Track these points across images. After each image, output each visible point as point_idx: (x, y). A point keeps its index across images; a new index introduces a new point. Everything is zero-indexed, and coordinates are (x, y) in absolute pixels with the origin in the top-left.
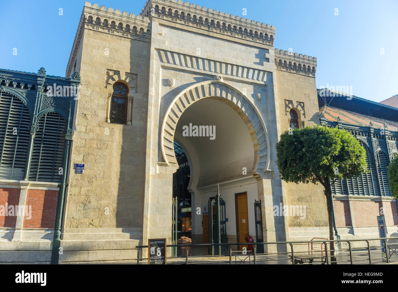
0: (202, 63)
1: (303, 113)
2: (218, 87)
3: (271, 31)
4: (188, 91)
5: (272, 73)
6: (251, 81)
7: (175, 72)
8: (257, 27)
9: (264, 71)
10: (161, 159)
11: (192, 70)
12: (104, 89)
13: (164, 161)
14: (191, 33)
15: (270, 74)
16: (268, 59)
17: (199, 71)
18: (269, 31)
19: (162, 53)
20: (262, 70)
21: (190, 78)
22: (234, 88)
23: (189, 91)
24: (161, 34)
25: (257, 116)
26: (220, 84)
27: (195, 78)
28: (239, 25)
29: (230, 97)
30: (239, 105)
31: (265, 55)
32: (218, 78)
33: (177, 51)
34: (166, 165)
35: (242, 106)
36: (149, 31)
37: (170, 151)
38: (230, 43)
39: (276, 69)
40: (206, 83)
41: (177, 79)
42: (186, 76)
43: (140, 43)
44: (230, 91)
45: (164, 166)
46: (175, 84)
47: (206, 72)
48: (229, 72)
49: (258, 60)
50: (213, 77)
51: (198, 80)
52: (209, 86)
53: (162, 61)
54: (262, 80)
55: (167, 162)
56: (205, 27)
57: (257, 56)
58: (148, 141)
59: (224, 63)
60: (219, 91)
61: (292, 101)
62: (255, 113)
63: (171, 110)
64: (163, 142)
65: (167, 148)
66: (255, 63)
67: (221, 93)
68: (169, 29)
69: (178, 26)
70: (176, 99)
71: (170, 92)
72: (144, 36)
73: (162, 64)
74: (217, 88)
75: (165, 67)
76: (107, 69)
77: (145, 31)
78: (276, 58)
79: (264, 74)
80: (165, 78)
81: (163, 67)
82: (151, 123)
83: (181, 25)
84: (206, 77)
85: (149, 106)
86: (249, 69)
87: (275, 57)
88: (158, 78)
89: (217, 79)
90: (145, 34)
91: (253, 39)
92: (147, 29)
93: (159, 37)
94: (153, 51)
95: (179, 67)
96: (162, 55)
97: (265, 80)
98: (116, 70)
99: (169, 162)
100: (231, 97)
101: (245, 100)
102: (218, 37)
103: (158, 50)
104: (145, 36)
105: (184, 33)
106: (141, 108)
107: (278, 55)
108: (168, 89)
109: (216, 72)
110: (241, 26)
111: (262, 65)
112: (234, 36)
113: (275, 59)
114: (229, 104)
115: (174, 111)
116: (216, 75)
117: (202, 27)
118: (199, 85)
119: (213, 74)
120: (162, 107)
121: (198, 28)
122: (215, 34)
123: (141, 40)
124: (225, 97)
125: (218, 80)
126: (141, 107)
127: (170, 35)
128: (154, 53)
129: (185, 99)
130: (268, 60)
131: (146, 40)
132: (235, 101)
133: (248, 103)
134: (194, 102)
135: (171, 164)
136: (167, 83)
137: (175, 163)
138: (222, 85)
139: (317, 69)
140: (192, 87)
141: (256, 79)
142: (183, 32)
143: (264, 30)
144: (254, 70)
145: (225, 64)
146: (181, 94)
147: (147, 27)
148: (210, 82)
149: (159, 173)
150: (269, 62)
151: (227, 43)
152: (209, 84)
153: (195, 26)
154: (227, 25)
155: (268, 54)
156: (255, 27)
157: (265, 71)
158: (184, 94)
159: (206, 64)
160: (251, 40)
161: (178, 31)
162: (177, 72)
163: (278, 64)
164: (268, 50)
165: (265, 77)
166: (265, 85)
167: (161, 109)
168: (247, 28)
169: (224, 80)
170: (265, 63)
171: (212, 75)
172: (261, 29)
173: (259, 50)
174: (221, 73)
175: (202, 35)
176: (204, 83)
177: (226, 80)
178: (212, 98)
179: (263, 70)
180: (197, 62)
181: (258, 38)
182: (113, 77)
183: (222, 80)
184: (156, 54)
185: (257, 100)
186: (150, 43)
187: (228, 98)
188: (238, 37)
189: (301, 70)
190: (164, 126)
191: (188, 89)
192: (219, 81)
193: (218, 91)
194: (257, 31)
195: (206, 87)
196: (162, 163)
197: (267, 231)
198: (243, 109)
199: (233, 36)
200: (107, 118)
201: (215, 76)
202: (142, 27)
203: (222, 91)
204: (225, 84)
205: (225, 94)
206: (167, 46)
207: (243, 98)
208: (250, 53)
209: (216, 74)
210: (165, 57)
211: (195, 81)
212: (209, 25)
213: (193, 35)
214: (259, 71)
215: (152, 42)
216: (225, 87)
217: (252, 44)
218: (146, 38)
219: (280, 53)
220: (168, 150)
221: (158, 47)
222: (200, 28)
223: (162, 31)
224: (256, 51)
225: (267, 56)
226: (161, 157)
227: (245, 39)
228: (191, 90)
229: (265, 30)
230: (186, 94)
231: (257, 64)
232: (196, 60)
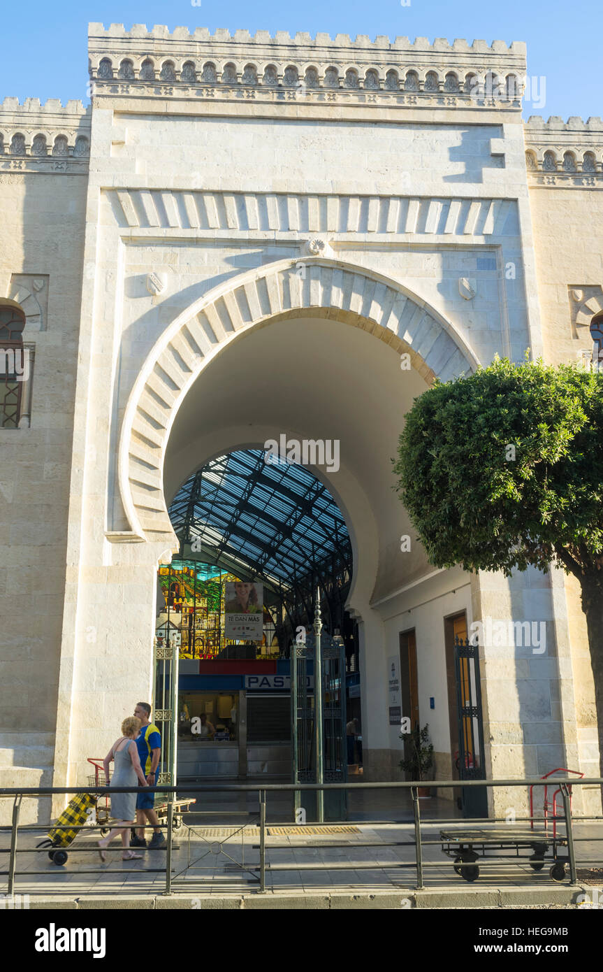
0: (259, 207)
2: (316, 278)
3: (510, 62)
4: (213, 302)
5: (516, 200)
6: (434, 239)
7: (168, 250)
8: (453, 60)
9: (486, 201)
10: (120, 523)
11: (225, 234)
13: (129, 529)
14: (220, 122)
15: (510, 205)
16: (502, 156)
17: (246, 235)
18: (502, 62)
19: (126, 198)
20: (477, 196)
21: (212, 261)
22: (374, 273)
23: (216, 303)
24: (121, 143)
25: (462, 354)
26: (322, 267)
27: (228, 260)
28: (388, 64)
29: (358, 303)
30: (393, 324)
31: (488, 145)
32: (312, 247)
33: (171, 186)
34: (135, 540)
35: (402, 330)
36: (84, 139)
37: (151, 495)
38: (358, 130)
39: (532, 188)
40: (272, 271)
41: (175, 272)
42: (206, 258)
43: (58, 179)
44: (359, 282)
45: (130, 542)
46: (167, 287)
47: (270, 236)
48: (354, 222)
49: (460, 168)
50: (295, 245)
51: (243, 265)
52: (283, 278)
53: (123, 221)
54: (479, 232)
55: (137, 529)
56: (266, 92)
57: (455, 154)
58: (77, 471)
59: (333, 195)
60: (321, 290)
61: (600, 286)
62: (454, 343)
63: (155, 371)
64: (126, 470)
65: (138, 488)
66: (448, 179)
67: (327, 296)
68: (148, 122)
69: (174, 107)
70: (172, 332)
71: (151, 312)
72: (69, 159)
73: (126, 232)
74: (312, 281)
75: (135, 240)
77: (72, 142)
78: (533, 148)
79: (485, 210)
80: (137, 274)
81: (131, 241)
82: (86, 415)
83: (187, 103)
84: (270, 250)
85: (79, 366)
86: (425, 200)
87: (526, 148)
88: (109, 276)
89: (309, 250)
90: (71, 153)
91: (441, 100)
92: (75, 136)
93: (113, 152)
94: (97, 198)
95: (181, 233)
96: (124, 204)
97: (489, 228)
99: (144, 530)
100: (361, 303)
101: (413, 308)
102: (312, 116)
103: (113, 192)
104: (71, 157)
105: (198, 125)
106: (58, 374)
107: (542, 138)
108: (145, 305)
109: (305, 228)
110: (394, 67)
111: (478, 179)
112: (372, 103)
113: (529, 153)
114: (363, 327)
115: (164, 371)
116: (307, 239)
117: (258, 96)
118: (248, 279)
119: (297, 237)
120: (125, 364)
121: (242, 102)
122: (303, 107)
123: (58, 171)
124: (340, 305)
125: (312, 253)
126: (59, 371)
127: (152, 141)
128: (98, 205)
129: (201, 329)
130: (499, 159)
131: (77, 169)
132: (376, 313)
133: (427, 314)
134: (233, 336)
135: (154, 533)
136: (141, 286)
137: (165, 532)
138: (332, 268)
140: (226, 290)
141: (454, 232)
142: (195, 123)
143: (481, 61)
144: (447, 200)
145: (337, 201)
146: (189, 316)
147: (76, 130)
148: (284, 264)
149: (111, 564)
150: (502, 165)
151: (345, 130)
152: (286, 273)
153: (233, 95)
154: (342, 73)
155: (500, 140)
156: (446, 60)
157: (491, 199)
158: (198, 315)
159: (270, 211)
160: (434, 103)
161: (177, 122)
162: (177, 250)
163: (540, 168)
164: (501, 125)
165: (490, 218)
166: (491, 248)
167: (123, 370)
168: (414, 68)
169: (338, 251)
170: (489, 172)
171: (294, 242)
172: (469, 61)
173: (463, 134)
174: (324, 228)
175: (261, 121)
176: (266, 271)
177: (343, 250)
178: (298, 313)
179: (482, 196)
180: (242, 208)
181: (461, 92)
183: (328, 253)
184: (105, 206)
185: (464, 301)
186: (87, 175)
187: (352, 308)
188: (383, 105)
190: (131, 419)
191: (211, 297)
192: (317, 256)
193: (317, 291)
194: (455, 70)
195: (274, 283)
196: (119, 533)
197: (492, 742)
198: (408, 338)
199: (367, 103)
201: (303, 242)
202: (63, 132)
203: (331, 289)
204: (338, 263)
205: (342, 295)
206: (141, 175)
207: (408, 299)
208: (433, 150)
209: (305, 236)
210: (134, 211)
211: (229, 268)
212: (280, 86)
213: (227, 126)
214: (467, 201)
215: (90, 173)
216: (340, 274)
217: (439, 117)
218: (77, 163)
219: (549, 130)
220: (141, 492)
221: (109, 183)
222: (251, 99)
223: (123, 132)
224: (454, 138)
225: (496, 146)
226: (117, 516)
227: (413, 105)
228: (222, 298)
229: (486, 61)
230: (206, 311)
231: (460, 181)
232: (237, 202)
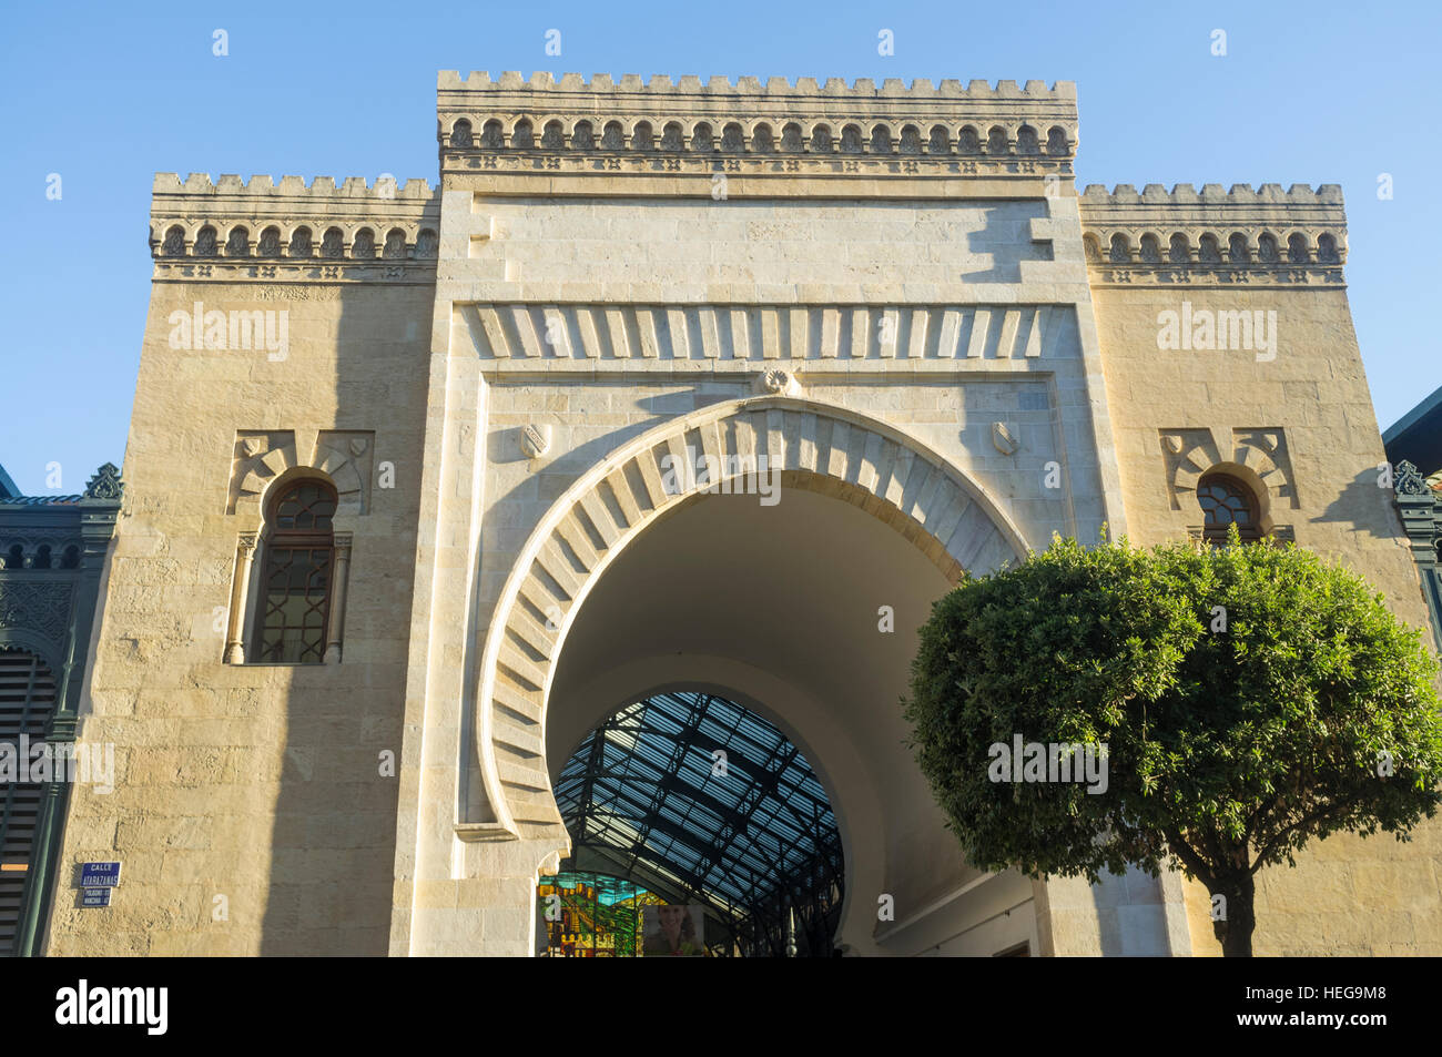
0: (688, 325)
1: (1284, 482)
2: (776, 428)
3: (1053, 110)
4: (620, 466)
5: (1072, 307)
6: (952, 366)
7: (554, 390)
8: (969, 109)
9: (1028, 308)
10: (476, 807)
11: (638, 366)
12: (220, 520)
13: (492, 818)
14: (629, 204)
15: (1064, 312)
16: (1049, 243)
17: (670, 367)
18: (1042, 110)
19: (491, 318)
20: (1014, 301)
21: (619, 406)
22: (863, 418)
23: (625, 468)
24: (485, 238)
25: (1002, 536)
26: (784, 411)
27: (642, 404)
28: (875, 117)
29: (841, 464)
30: (895, 494)
31: (1027, 229)
32: (768, 381)
33: (558, 297)
34: (502, 836)
35: (909, 500)
36: (430, 234)
37: (526, 764)
38: (833, 211)
39: (1095, 288)
40: (709, 418)
41: (563, 423)
42: (610, 401)
43: (390, 293)
44: (840, 433)
45: (495, 841)
46: (552, 444)
47: (707, 366)
48: (831, 344)
49: (985, 262)
50: (746, 380)
51: (664, 412)
52: (725, 428)
53: (486, 350)
54: (1020, 353)
55: (506, 820)
56: (697, 161)
57: (977, 242)
58: (412, 728)
59: (799, 306)
60: (783, 445)
61: (1208, 429)
62: (990, 520)
63: (533, 571)
64: (488, 726)
65: (506, 753)
66: (967, 278)
67: (793, 454)
68: (524, 208)
69: (562, 186)
70: (559, 513)
71: (527, 483)
72: (408, 263)
73: (490, 365)
74: (770, 432)
75: (504, 378)
76: (240, 432)
77: (412, 238)
78: (1095, 230)
79: (1027, 323)
80: (505, 427)
81: (497, 379)
82: (427, 642)
83: (581, 179)
84: (703, 387)
85: (419, 567)
86: (937, 310)
87: (1083, 230)
88: (465, 432)
89: (765, 386)
90: (410, 254)
91: (954, 166)
92: (417, 229)
93: (471, 251)
94: (447, 317)
95: (572, 365)
96: (487, 325)
97: (1034, 348)
98: (277, 428)
99: (516, 821)
100: (845, 464)
101: (925, 469)
102: (764, 192)
103: (472, 309)
104: (411, 259)
105: (596, 209)
106: (385, 579)
107: (1107, 216)
108: (519, 473)
109: (758, 353)
110: (884, 122)
111: (1016, 277)
112: (853, 173)
113: (1088, 238)
114: (849, 498)
115: (548, 574)
116: (762, 369)
117: (684, 167)
118: (674, 430)
119: (746, 367)
120: (487, 562)
121: (662, 176)
122: (751, 181)
123: (391, 280)
124: (813, 467)
125: (769, 390)
126: (386, 575)
127: (529, 234)
128: (449, 325)
129: (603, 507)
130: (1044, 248)
131: (419, 277)
132: (869, 477)
133: (947, 478)
134: (652, 516)
135: (531, 826)
136: (511, 445)
137: (549, 823)
138: (799, 412)
139: (1346, 241)
140: (640, 447)
141: (982, 355)
142: (593, 207)
143: (1011, 110)
144: (969, 309)
145: (806, 313)
146: (584, 488)
147: (417, 221)
148: (728, 408)
149: (464, 877)
150: (1050, 256)
151: (814, 212)
152: (730, 421)
153: (648, 167)
154: (808, 131)
155: (1045, 220)
156: (959, 109)
157: (1034, 306)
158: (598, 486)
159: (705, 330)
160: (944, 170)
161: (567, 207)
162: (566, 390)
163: (1107, 258)
164: (1045, 199)
165: (1035, 334)
166: (1039, 376)
167: (485, 572)
168: (912, 122)
169: (809, 386)
170: (1028, 267)
171: (742, 375)
172: (993, 109)
173: (988, 214)
174: (786, 353)
175: (689, 202)
176: (699, 418)
177: (815, 385)
179: (1021, 301)
180: (663, 327)
181: (984, 154)
182: (264, 459)
183: (794, 390)
184: (459, 329)
185: (1002, 455)
186: (433, 285)
187: (831, 472)
188: (870, 176)
189: (1248, 266)
190: (497, 646)
191: (619, 459)
192: (777, 395)
193: (779, 443)
194: (973, 123)
195: (713, 437)
196: (476, 826)
198: (918, 513)
199: (845, 173)
200: (230, 646)
201: (755, 375)
202: (398, 224)
203: (799, 443)
204: (809, 404)
205: (815, 452)
206: (512, 282)
207: (917, 455)
208: (945, 236)
209: (758, 366)
210: (502, 335)
211: (643, 416)
212: (717, 151)
213: (640, 211)
214: (1000, 309)
215: (438, 282)
216: (813, 420)
217: (952, 189)
218: (419, 268)
219: (1116, 204)
220: (511, 760)
221: (466, 296)
222: (674, 171)
223: (486, 222)
224: (976, 218)
225: (1039, 229)
226: (474, 799)
227: (912, 174)
228: (634, 461)
229: (1018, 110)
230: (611, 481)
231: (986, 281)
232: (655, 320)
